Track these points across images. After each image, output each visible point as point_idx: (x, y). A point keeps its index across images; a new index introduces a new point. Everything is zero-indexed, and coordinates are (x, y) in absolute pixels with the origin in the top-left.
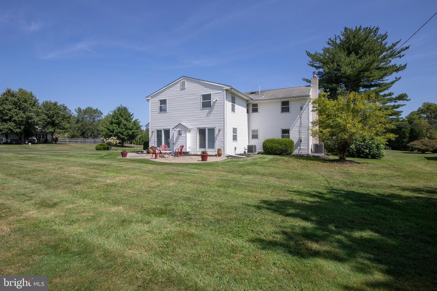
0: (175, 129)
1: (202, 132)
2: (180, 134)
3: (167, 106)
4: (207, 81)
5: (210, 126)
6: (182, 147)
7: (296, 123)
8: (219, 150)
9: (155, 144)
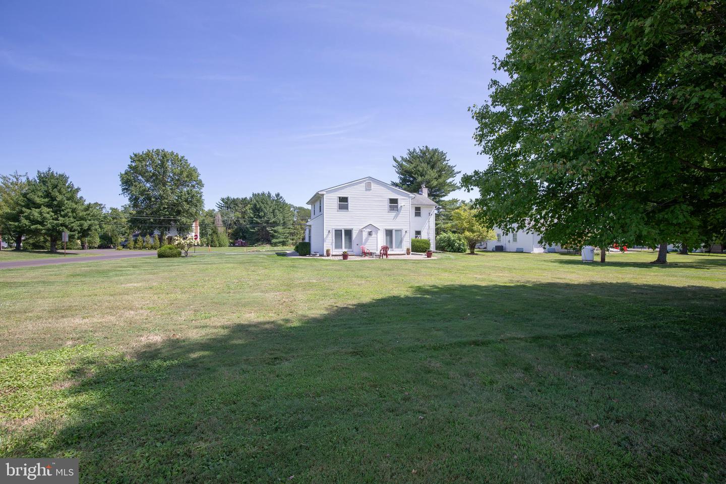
0: (365, 230)
1: (389, 233)
2: (370, 234)
3: (349, 205)
5: (398, 228)
8: (408, 250)
9: (332, 244)
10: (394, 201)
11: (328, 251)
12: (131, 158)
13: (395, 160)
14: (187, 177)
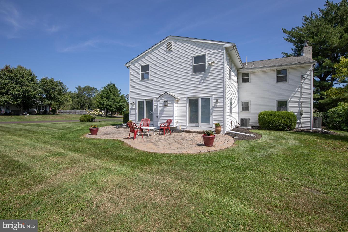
0: (160, 99)
1: (193, 103)
2: (165, 105)
3: (150, 72)
4: (200, 39)
5: (205, 95)
6: (170, 121)
7: (295, 94)
8: (218, 126)
9: (135, 116)
10: (199, 59)
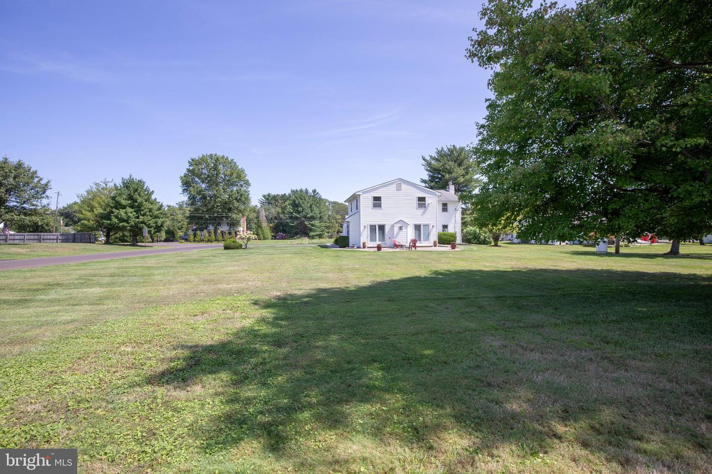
0: (396, 225)
1: (418, 228)
2: (401, 228)
3: (382, 203)
5: (426, 223)
8: (435, 242)
9: (367, 238)
10: (421, 199)
11: (364, 244)
12: (189, 162)
13: (424, 159)
14: (237, 178)
